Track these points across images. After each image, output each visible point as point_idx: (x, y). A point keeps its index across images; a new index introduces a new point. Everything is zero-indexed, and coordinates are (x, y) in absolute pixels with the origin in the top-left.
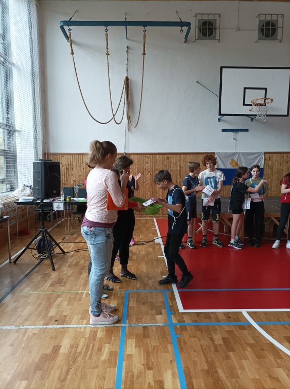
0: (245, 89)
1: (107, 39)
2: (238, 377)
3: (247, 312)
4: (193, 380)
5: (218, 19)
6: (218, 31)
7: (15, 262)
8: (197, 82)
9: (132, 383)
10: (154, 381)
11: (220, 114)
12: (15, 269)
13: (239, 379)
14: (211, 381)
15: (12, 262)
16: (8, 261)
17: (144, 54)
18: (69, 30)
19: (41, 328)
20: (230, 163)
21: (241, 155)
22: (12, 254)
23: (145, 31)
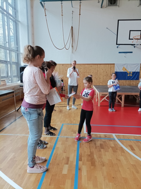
0: (130, 31)
1: (62, 8)
2: (102, 158)
3: (115, 135)
4: (82, 158)
6: (118, 1)
7: (17, 111)
8: (107, 28)
9: (56, 157)
10: (66, 157)
11: (117, 44)
12: (17, 113)
13: (102, 159)
14: (90, 158)
15: (16, 110)
16: (15, 110)
17: (80, 14)
18: (44, 4)
19: (23, 136)
20: (122, 69)
21: (128, 65)
22: (16, 108)
23: (80, 3)
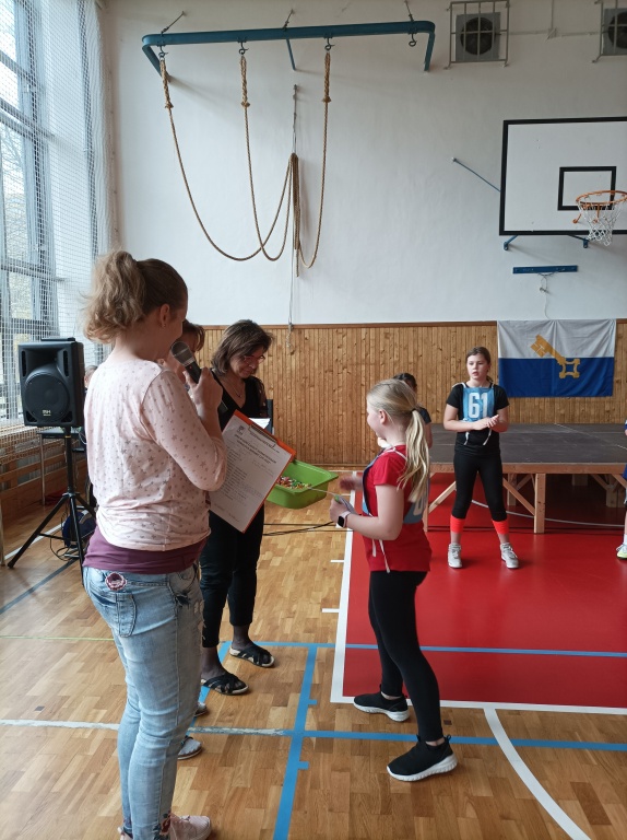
0: (563, 170)
1: (244, 70)
5: (504, 12)
6: (503, 39)
7: (12, 565)
8: (455, 160)
11: (502, 232)
15: (6, 563)
17: (327, 100)
18: (163, 54)
20: (533, 347)
21: (559, 327)
22: (6, 549)
23: (329, 47)
